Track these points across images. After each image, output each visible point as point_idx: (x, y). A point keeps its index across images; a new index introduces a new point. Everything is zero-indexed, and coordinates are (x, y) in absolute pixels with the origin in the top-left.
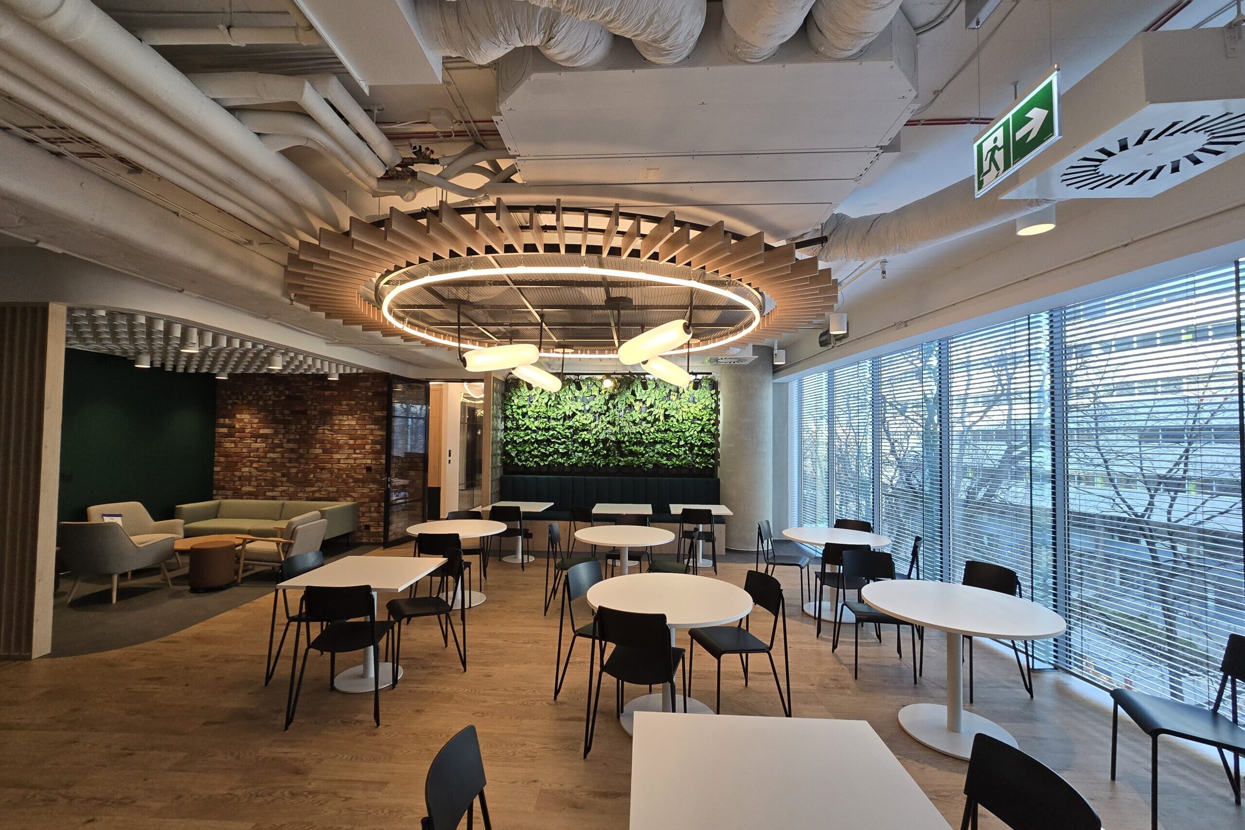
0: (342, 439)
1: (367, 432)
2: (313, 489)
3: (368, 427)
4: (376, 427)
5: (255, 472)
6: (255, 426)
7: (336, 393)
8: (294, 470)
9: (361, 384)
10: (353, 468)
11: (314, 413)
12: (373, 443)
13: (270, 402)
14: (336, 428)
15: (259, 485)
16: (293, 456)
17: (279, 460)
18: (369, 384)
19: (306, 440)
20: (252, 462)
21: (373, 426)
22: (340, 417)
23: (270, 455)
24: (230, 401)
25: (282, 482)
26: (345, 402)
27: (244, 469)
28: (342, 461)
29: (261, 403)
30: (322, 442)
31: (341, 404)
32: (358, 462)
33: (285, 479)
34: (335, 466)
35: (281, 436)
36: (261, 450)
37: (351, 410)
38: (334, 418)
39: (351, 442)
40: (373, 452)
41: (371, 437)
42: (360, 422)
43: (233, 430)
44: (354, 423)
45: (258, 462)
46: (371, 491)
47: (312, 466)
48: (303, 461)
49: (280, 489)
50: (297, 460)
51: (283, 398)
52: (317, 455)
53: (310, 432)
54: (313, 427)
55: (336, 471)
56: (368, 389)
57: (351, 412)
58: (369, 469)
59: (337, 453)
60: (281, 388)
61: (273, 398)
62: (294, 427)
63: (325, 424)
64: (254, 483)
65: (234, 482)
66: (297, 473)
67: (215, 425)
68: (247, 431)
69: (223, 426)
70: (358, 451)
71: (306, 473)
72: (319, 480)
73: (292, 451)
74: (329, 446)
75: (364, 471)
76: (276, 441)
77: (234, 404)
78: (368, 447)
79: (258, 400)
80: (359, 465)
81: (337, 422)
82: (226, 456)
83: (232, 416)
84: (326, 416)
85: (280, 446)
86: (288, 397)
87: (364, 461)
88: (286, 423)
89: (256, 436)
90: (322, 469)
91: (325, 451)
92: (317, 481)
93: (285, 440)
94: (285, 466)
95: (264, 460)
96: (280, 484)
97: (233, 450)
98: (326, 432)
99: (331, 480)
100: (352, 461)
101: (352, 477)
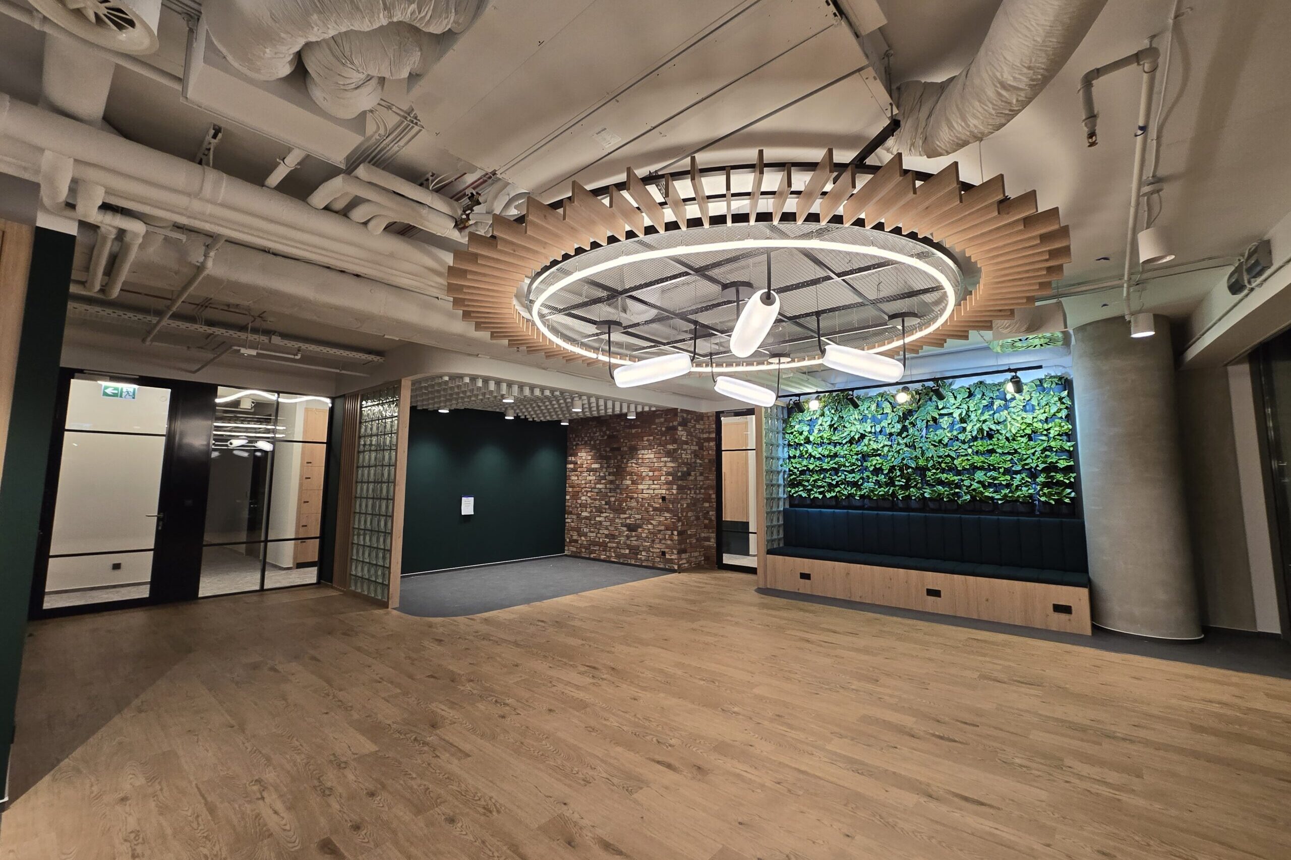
0: (644, 471)
1: (662, 464)
2: (626, 516)
3: (662, 459)
4: (669, 459)
5: (589, 501)
6: (589, 462)
7: (640, 430)
8: (613, 499)
9: (657, 421)
10: (652, 498)
11: (625, 449)
12: (667, 474)
13: (598, 442)
14: (640, 461)
15: (591, 512)
16: (612, 486)
17: (603, 490)
18: (662, 420)
19: (620, 472)
20: (587, 492)
21: (666, 459)
22: (643, 452)
23: (598, 486)
24: (574, 443)
25: (605, 509)
26: (645, 438)
27: (583, 498)
28: (644, 492)
29: (592, 443)
30: (631, 474)
31: (643, 441)
32: (656, 492)
33: (607, 507)
34: (640, 496)
35: (604, 470)
36: (592, 482)
37: (650, 445)
38: (639, 452)
39: (651, 474)
40: (667, 483)
41: (665, 469)
42: (657, 455)
43: (577, 466)
44: (652, 456)
45: (591, 492)
46: (666, 519)
47: (625, 495)
48: (618, 491)
49: (604, 515)
50: (614, 490)
51: (606, 437)
52: (628, 486)
53: (623, 466)
54: (625, 461)
55: (640, 500)
56: (662, 423)
57: (650, 447)
58: (664, 499)
59: (641, 484)
60: (604, 429)
61: (600, 438)
62: (612, 461)
63: (632, 458)
64: (589, 510)
65: (577, 508)
66: (615, 501)
67: (566, 462)
68: (584, 466)
69: (571, 463)
70: (655, 482)
71: (621, 501)
72: (631, 508)
73: (611, 482)
74: (635, 477)
75: (660, 501)
76: (602, 474)
77: (577, 444)
78: (663, 478)
79: (590, 441)
80: (657, 495)
81: (640, 456)
82: (573, 487)
83: (575, 455)
84: (633, 450)
85: (604, 478)
86: (609, 437)
87: (660, 492)
88: (607, 458)
89: (590, 470)
90: (631, 498)
91: (634, 482)
92: (628, 509)
93: (607, 473)
94: (607, 496)
95: (594, 490)
96: (604, 511)
97: (576, 482)
98: (634, 465)
99: (637, 509)
100: (652, 492)
101: (652, 506)
